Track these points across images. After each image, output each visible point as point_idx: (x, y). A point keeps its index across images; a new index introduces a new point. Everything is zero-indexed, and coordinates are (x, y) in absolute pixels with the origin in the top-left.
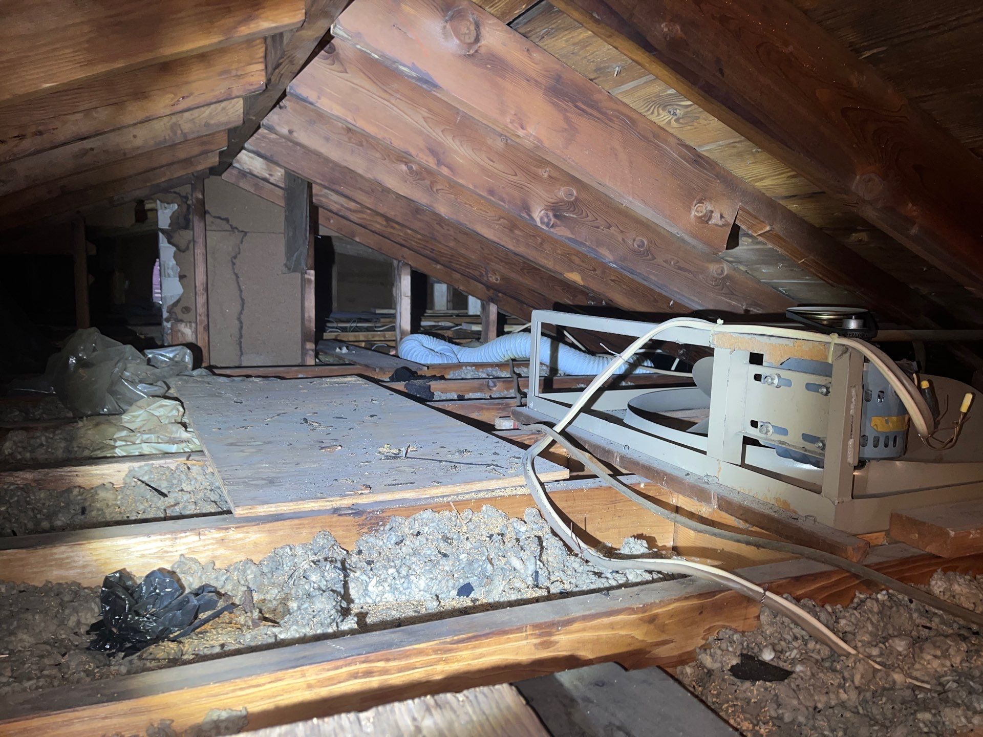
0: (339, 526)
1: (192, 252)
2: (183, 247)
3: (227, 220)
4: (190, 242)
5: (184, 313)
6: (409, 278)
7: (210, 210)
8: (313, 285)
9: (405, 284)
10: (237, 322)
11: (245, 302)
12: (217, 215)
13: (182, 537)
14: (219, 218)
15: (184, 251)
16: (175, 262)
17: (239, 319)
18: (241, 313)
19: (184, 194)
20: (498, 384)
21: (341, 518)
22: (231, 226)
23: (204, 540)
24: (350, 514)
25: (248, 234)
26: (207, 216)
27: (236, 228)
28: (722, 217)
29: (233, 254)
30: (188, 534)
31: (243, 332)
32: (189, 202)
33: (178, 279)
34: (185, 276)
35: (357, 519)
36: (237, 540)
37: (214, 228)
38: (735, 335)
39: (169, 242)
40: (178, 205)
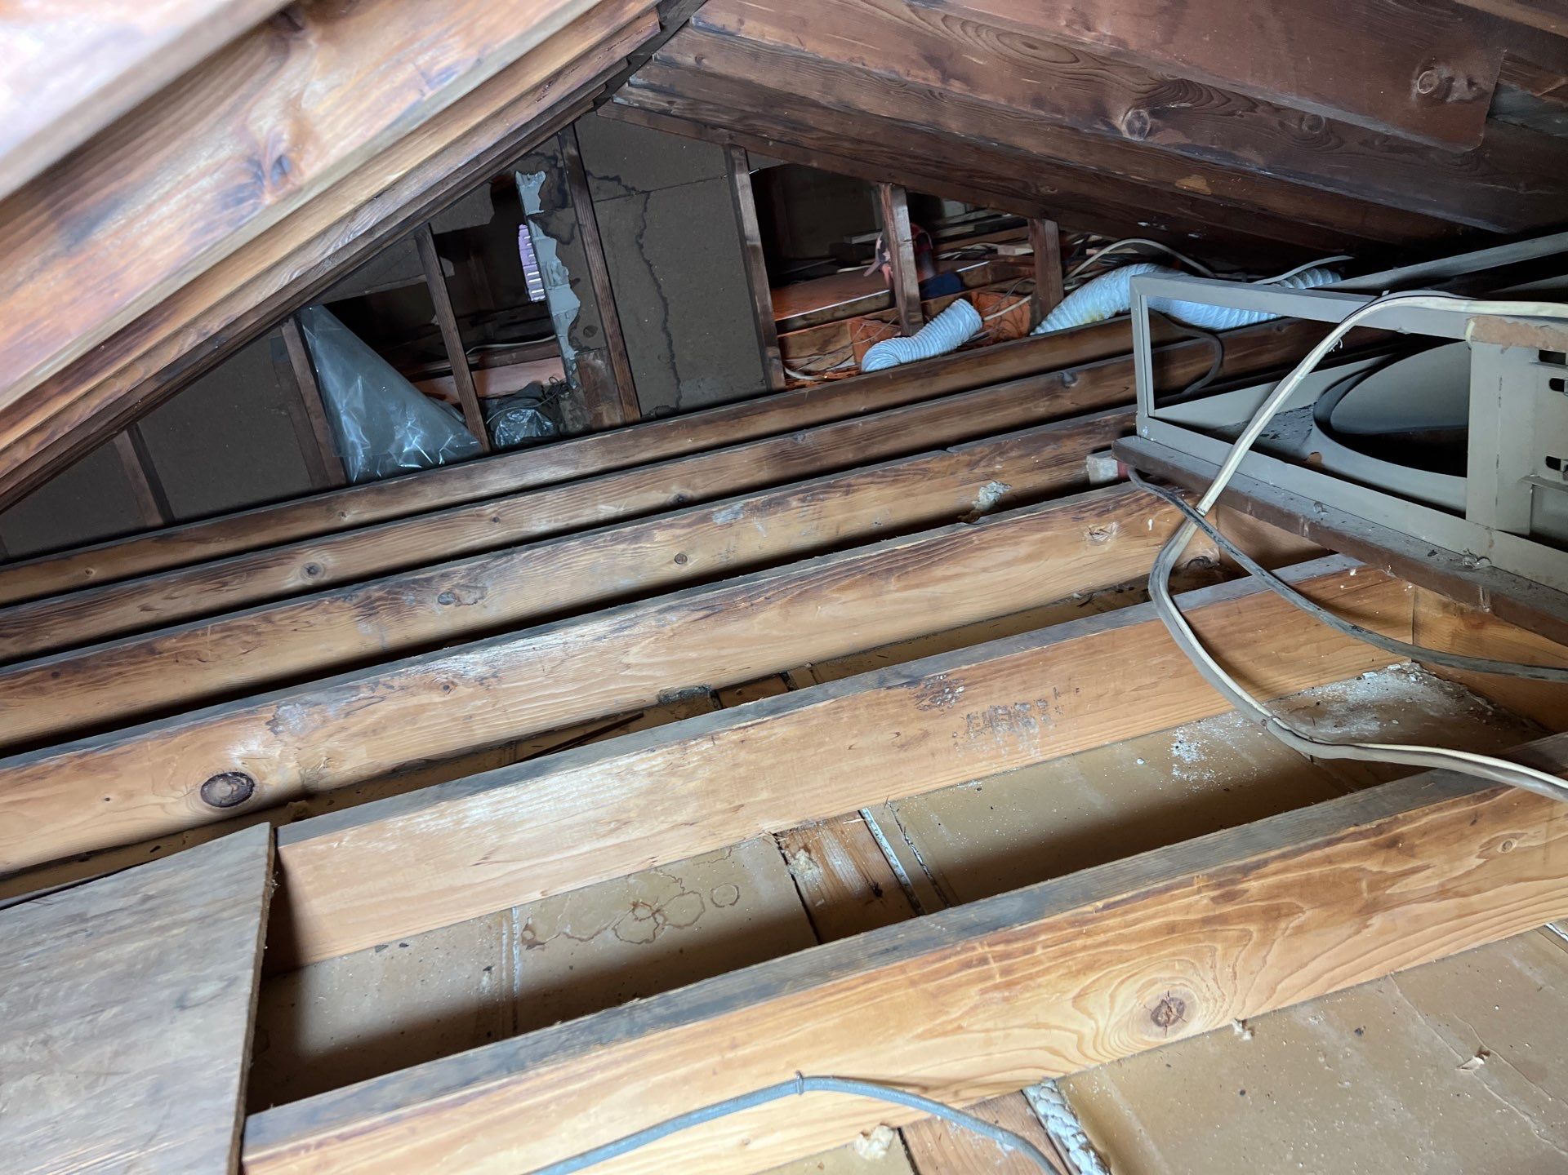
0: (891, 702)
1: (580, 241)
2: (566, 236)
3: (617, 179)
4: (573, 226)
5: (589, 336)
6: (906, 208)
7: (590, 169)
8: (762, 256)
9: (901, 220)
10: (663, 336)
11: (668, 301)
12: (602, 175)
13: (693, 746)
14: (606, 178)
15: (568, 243)
16: (559, 261)
17: (665, 329)
18: (666, 320)
19: (550, 153)
20: (1079, 377)
21: (891, 692)
22: (626, 187)
23: (720, 746)
24: (902, 685)
25: (652, 194)
26: (589, 179)
27: (633, 189)
28: (1471, 83)
29: (637, 231)
30: (699, 740)
31: (674, 348)
32: (560, 164)
33: (568, 285)
34: (578, 280)
35: (913, 690)
36: (761, 739)
37: (602, 196)
38: (1510, 320)
39: (546, 233)
40: (546, 173)
